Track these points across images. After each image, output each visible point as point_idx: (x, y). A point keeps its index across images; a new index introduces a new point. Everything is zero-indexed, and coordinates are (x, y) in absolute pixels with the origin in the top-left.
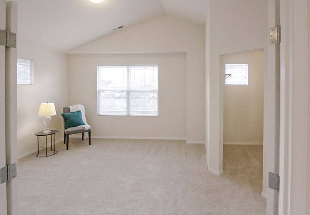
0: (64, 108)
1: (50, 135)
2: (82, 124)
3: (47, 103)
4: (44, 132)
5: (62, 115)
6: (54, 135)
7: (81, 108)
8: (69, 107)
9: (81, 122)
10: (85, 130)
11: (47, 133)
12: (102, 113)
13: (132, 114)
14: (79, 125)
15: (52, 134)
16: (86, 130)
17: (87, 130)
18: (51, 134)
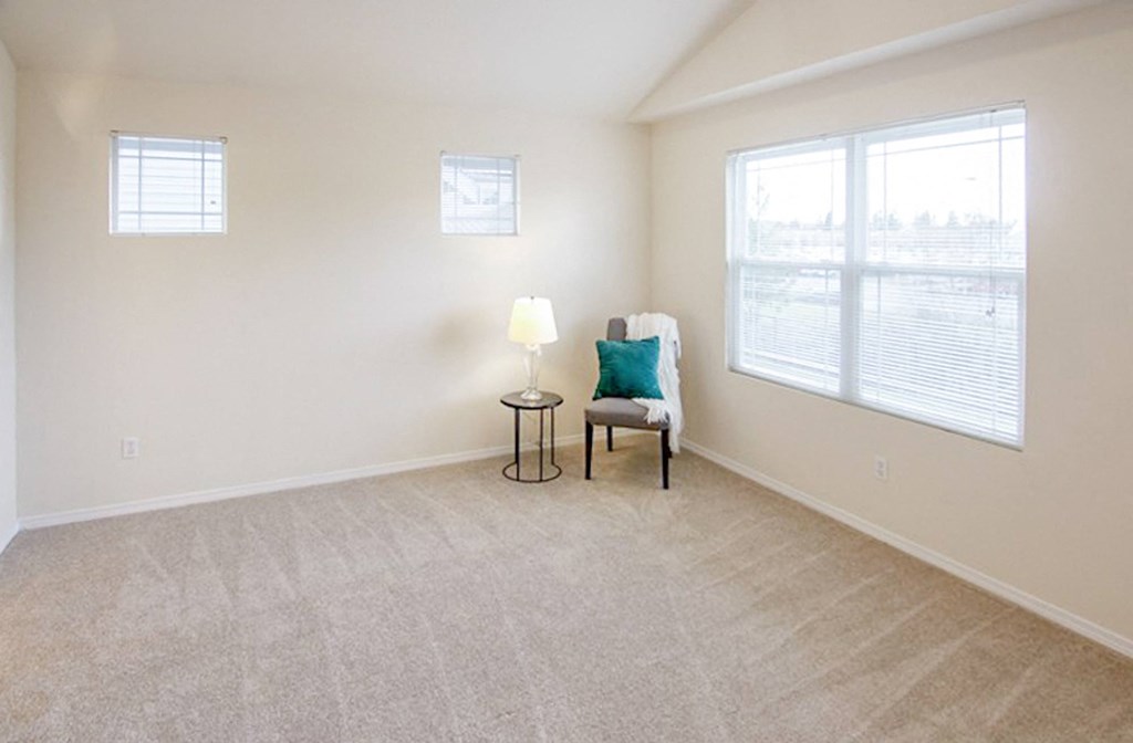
0: (612, 323)
1: (539, 411)
2: (649, 392)
3: (532, 298)
4: (523, 396)
5: (599, 345)
6: (552, 413)
7: (664, 328)
8: (626, 319)
9: (646, 384)
10: (646, 421)
11: (532, 401)
12: (746, 361)
13: (868, 395)
14: (639, 397)
15: (545, 407)
16: (649, 421)
17: (653, 424)
18: (542, 408)
